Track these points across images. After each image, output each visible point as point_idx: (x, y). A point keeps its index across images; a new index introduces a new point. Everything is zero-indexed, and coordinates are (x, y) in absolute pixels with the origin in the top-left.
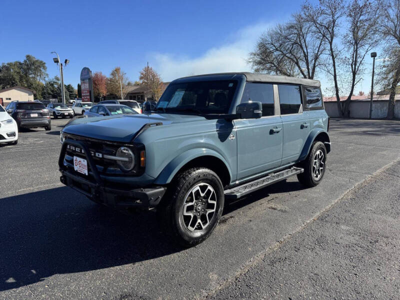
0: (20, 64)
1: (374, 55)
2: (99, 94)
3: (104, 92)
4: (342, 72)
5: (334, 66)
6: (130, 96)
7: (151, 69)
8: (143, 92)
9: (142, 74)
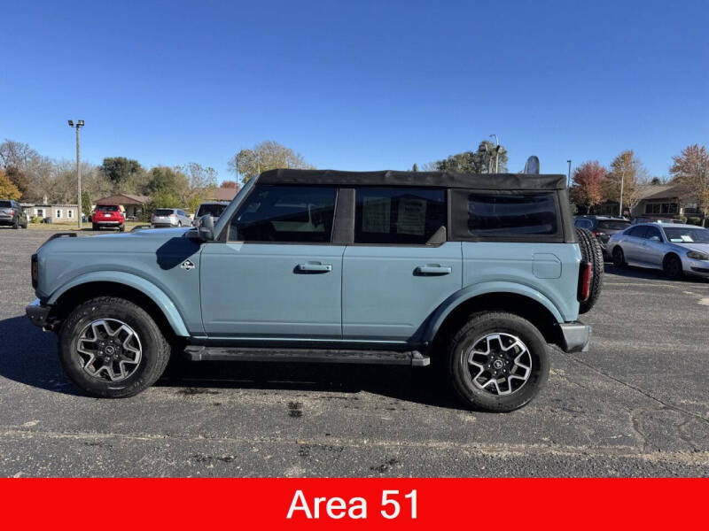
0: (472, 155)
2: (587, 200)
3: (596, 197)
6: (647, 206)
7: (702, 150)
8: (675, 198)
9: (678, 161)
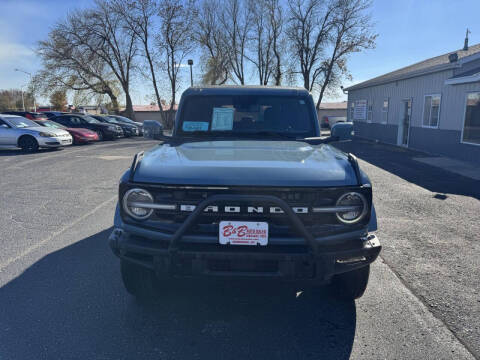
1: (190, 63)
4: (161, 78)
5: (152, 70)
